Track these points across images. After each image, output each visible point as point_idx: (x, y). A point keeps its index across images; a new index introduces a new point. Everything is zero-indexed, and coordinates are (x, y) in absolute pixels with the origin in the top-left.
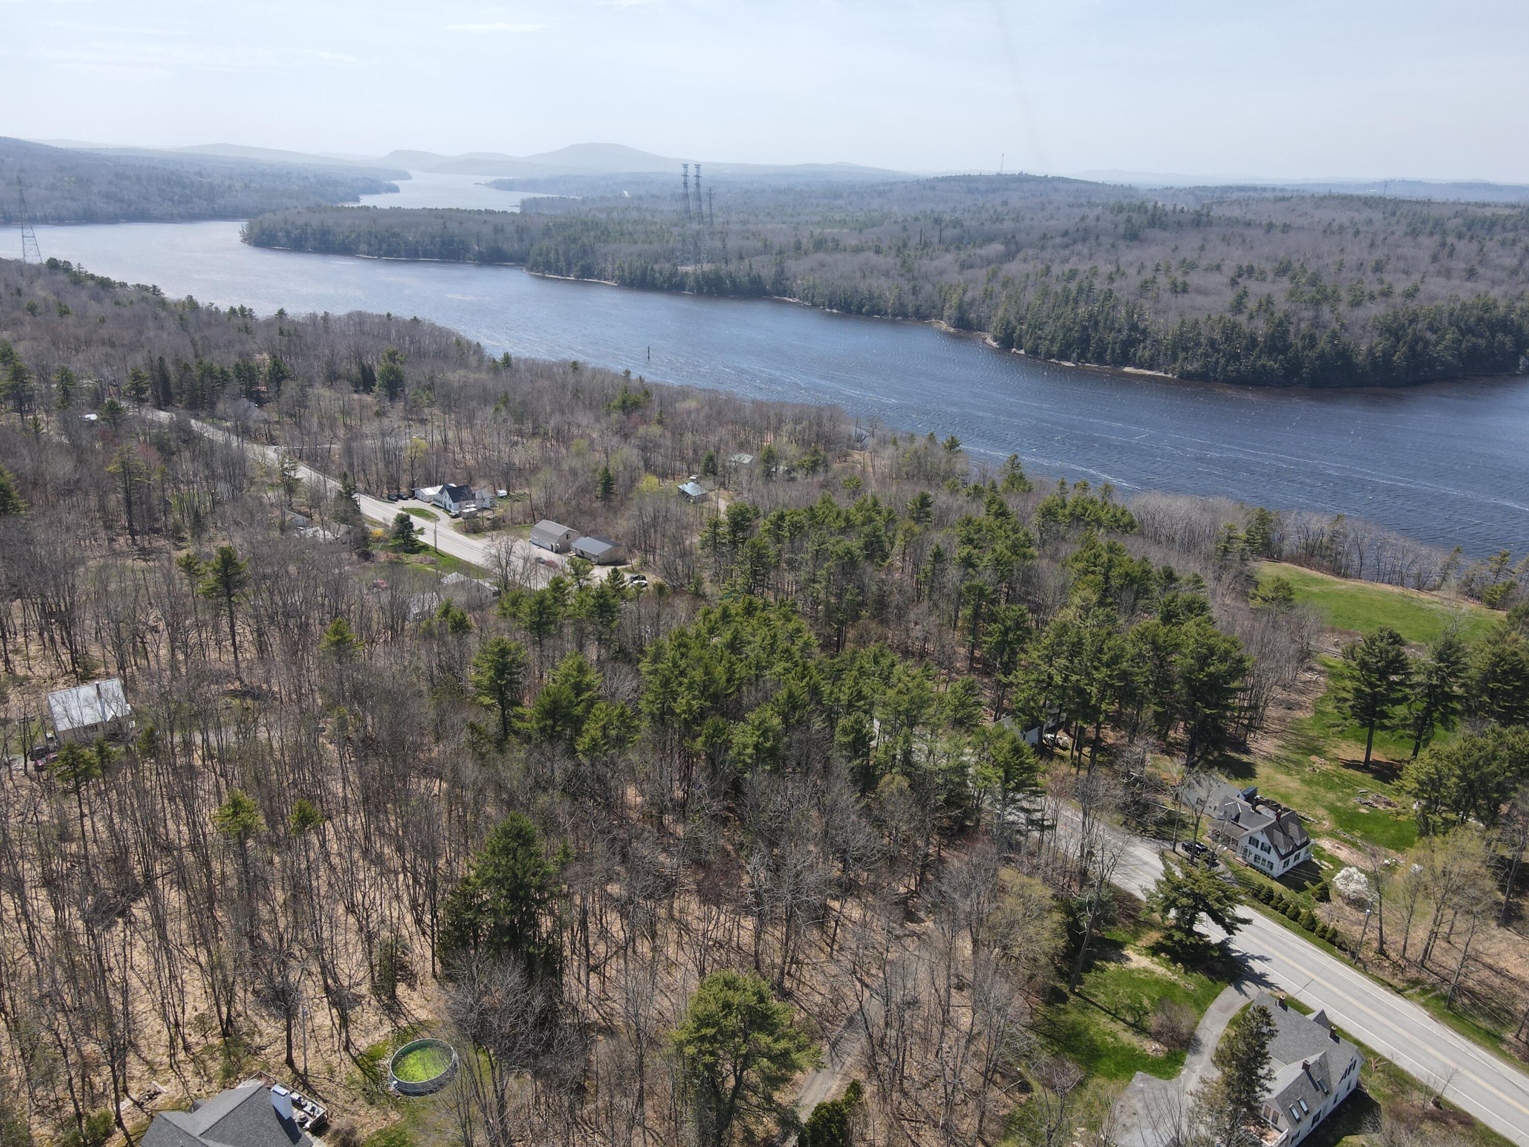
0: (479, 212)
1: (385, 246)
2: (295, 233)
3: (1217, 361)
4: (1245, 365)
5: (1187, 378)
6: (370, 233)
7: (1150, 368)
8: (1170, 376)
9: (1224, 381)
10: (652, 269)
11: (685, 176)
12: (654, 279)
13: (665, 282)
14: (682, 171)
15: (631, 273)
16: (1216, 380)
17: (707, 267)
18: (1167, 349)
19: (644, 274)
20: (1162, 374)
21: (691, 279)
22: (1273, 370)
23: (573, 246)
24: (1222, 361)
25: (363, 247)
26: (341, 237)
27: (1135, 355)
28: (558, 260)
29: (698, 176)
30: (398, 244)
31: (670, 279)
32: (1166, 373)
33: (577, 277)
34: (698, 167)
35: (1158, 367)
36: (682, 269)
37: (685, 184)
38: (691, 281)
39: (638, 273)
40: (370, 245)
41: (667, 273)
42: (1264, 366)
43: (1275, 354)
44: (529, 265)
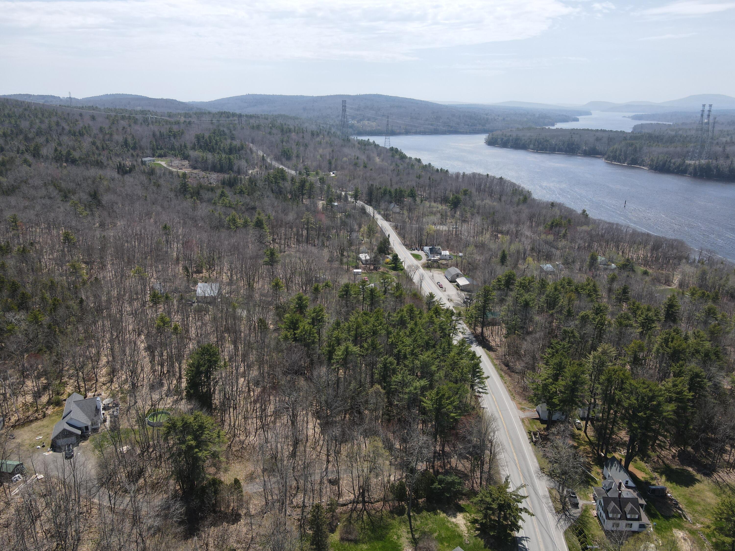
0: (597, 130)
1: (540, 146)
2: (505, 139)
6: (536, 140)
10: (670, 161)
11: (703, 111)
12: (670, 166)
13: (675, 169)
14: (701, 108)
15: (657, 163)
17: (703, 162)
19: (664, 164)
21: (692, 168)
23: (630, 148)
25: (532, 146)
26: (523, 142)
28: (620, 155)
29: (709, 111)
30: (547, 145)
31: (678, 167)
33: (628, 164)
34: (710, 106)
36: (688, 162)
37: (702, 115)
38: (691, 169)
39: (661, 163)
40: (534, 145)
41: (677, 164)
44: (606, 156)
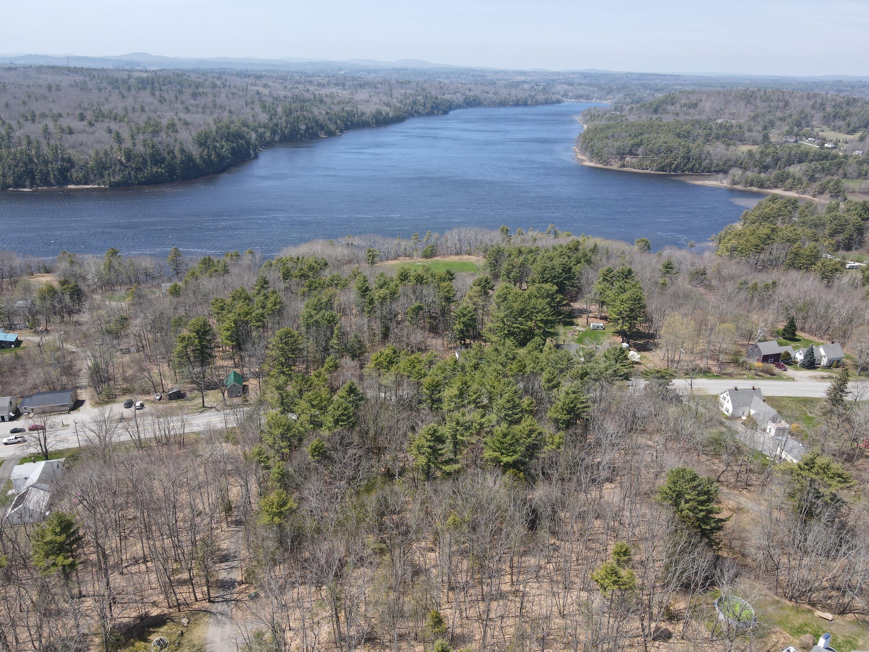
3: (130, 174)
4: (147, 172)
5: (114, 186)
7: (86, 183)
8: (103, 186)
9: (138, 184)
16: (133, 184)
18: (93, 170)
20: (96, 186)
22: (162, 173)
24: (133, 173)
27: (71, 177)
32: (99, 185)
35: (92, 182)
42: (157, 172)
43: (159, 164)
